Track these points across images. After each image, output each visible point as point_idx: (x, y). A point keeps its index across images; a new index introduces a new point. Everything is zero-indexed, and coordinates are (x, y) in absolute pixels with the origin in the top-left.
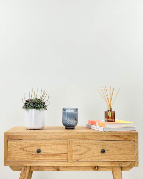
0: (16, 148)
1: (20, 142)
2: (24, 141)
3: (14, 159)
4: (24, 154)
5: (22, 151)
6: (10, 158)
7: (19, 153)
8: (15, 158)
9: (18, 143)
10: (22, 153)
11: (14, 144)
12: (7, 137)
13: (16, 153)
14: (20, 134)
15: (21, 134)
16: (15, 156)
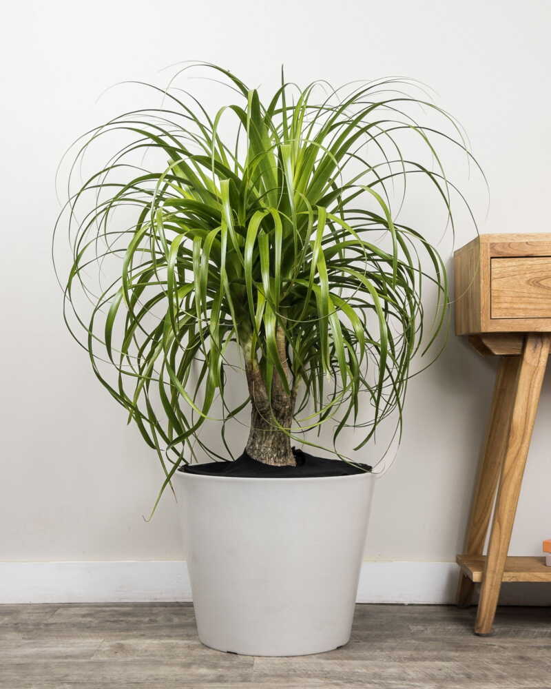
0: (515, 278)
1: (529, 261)
2: (541, 261)
3: (512, 311)
4: (540, 296)
5: (533, 290)
6: (500, 308)
7: (526, 295)
8: (515, 309)
9: (523, 265)
10: (534, 296)
11: (510, 269)
12: (489, 250)
13: (517, 295)
14: (527, 241)
15: (532, 240)
16: (514, 303)
